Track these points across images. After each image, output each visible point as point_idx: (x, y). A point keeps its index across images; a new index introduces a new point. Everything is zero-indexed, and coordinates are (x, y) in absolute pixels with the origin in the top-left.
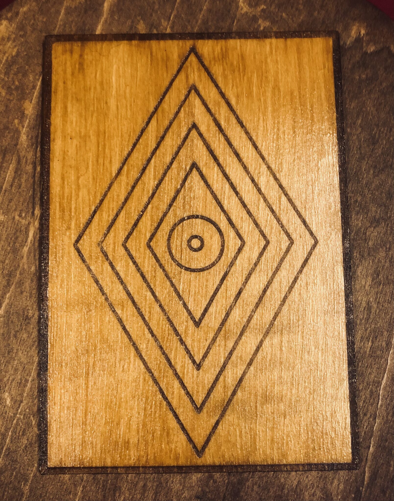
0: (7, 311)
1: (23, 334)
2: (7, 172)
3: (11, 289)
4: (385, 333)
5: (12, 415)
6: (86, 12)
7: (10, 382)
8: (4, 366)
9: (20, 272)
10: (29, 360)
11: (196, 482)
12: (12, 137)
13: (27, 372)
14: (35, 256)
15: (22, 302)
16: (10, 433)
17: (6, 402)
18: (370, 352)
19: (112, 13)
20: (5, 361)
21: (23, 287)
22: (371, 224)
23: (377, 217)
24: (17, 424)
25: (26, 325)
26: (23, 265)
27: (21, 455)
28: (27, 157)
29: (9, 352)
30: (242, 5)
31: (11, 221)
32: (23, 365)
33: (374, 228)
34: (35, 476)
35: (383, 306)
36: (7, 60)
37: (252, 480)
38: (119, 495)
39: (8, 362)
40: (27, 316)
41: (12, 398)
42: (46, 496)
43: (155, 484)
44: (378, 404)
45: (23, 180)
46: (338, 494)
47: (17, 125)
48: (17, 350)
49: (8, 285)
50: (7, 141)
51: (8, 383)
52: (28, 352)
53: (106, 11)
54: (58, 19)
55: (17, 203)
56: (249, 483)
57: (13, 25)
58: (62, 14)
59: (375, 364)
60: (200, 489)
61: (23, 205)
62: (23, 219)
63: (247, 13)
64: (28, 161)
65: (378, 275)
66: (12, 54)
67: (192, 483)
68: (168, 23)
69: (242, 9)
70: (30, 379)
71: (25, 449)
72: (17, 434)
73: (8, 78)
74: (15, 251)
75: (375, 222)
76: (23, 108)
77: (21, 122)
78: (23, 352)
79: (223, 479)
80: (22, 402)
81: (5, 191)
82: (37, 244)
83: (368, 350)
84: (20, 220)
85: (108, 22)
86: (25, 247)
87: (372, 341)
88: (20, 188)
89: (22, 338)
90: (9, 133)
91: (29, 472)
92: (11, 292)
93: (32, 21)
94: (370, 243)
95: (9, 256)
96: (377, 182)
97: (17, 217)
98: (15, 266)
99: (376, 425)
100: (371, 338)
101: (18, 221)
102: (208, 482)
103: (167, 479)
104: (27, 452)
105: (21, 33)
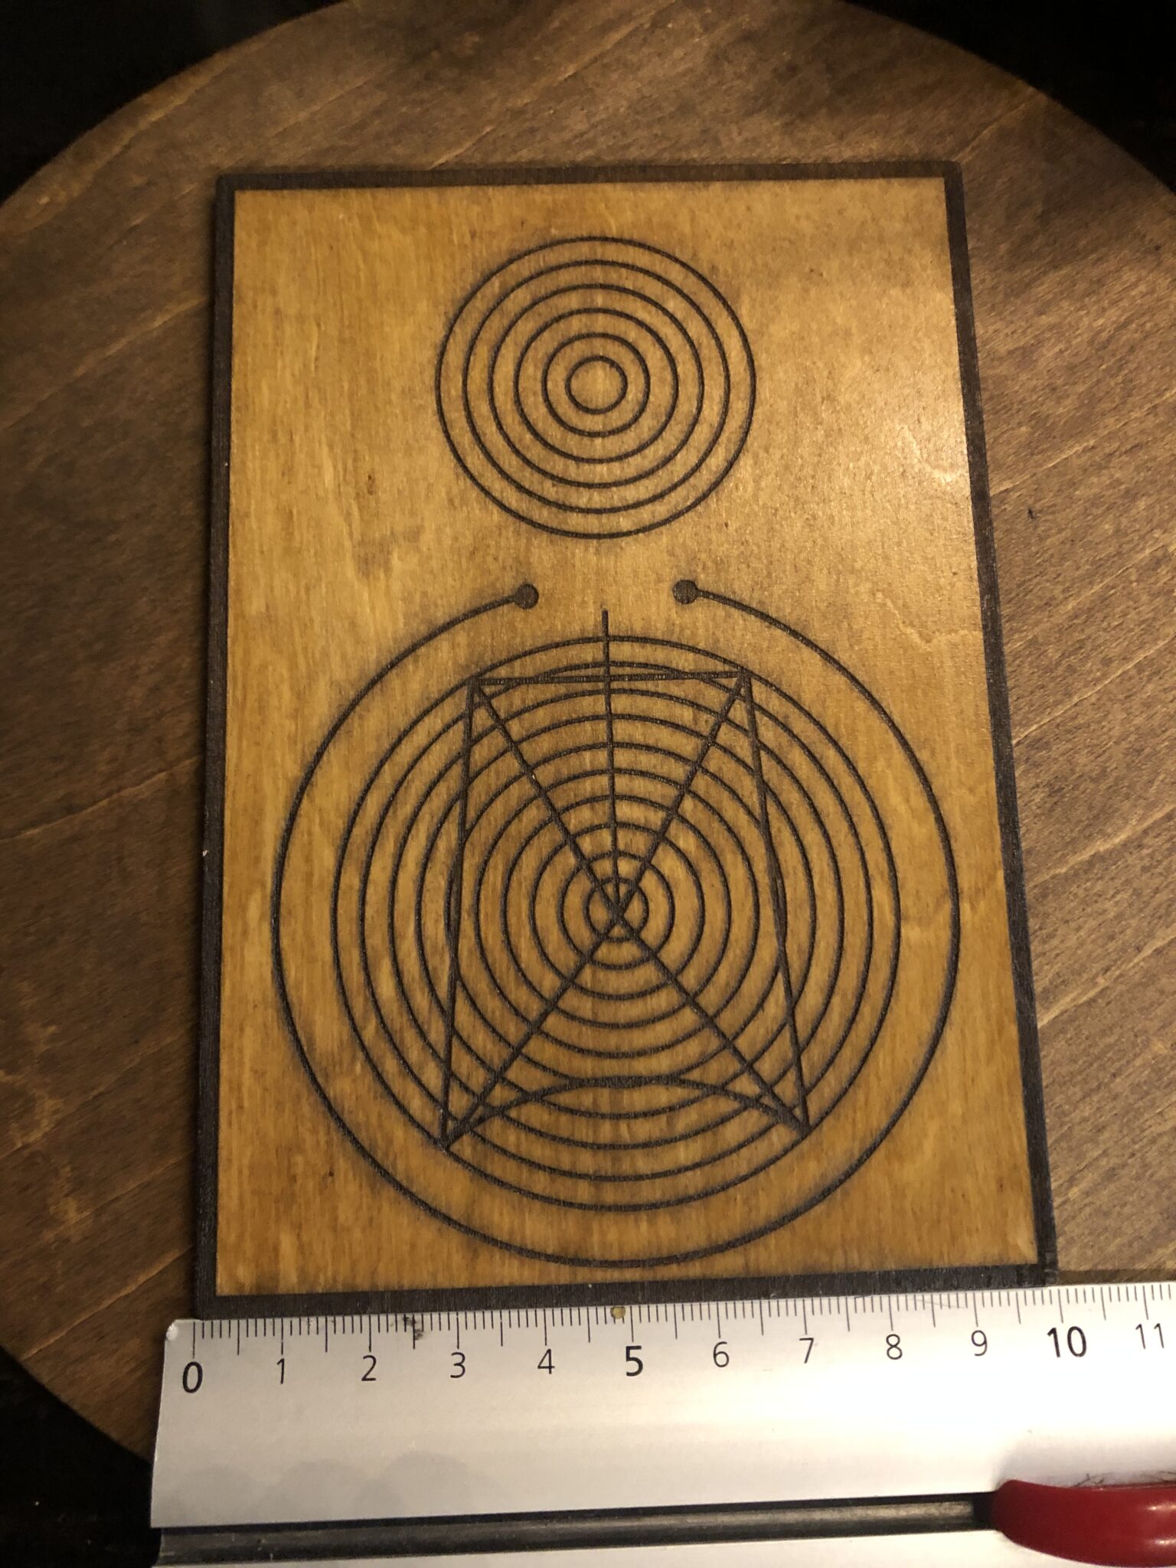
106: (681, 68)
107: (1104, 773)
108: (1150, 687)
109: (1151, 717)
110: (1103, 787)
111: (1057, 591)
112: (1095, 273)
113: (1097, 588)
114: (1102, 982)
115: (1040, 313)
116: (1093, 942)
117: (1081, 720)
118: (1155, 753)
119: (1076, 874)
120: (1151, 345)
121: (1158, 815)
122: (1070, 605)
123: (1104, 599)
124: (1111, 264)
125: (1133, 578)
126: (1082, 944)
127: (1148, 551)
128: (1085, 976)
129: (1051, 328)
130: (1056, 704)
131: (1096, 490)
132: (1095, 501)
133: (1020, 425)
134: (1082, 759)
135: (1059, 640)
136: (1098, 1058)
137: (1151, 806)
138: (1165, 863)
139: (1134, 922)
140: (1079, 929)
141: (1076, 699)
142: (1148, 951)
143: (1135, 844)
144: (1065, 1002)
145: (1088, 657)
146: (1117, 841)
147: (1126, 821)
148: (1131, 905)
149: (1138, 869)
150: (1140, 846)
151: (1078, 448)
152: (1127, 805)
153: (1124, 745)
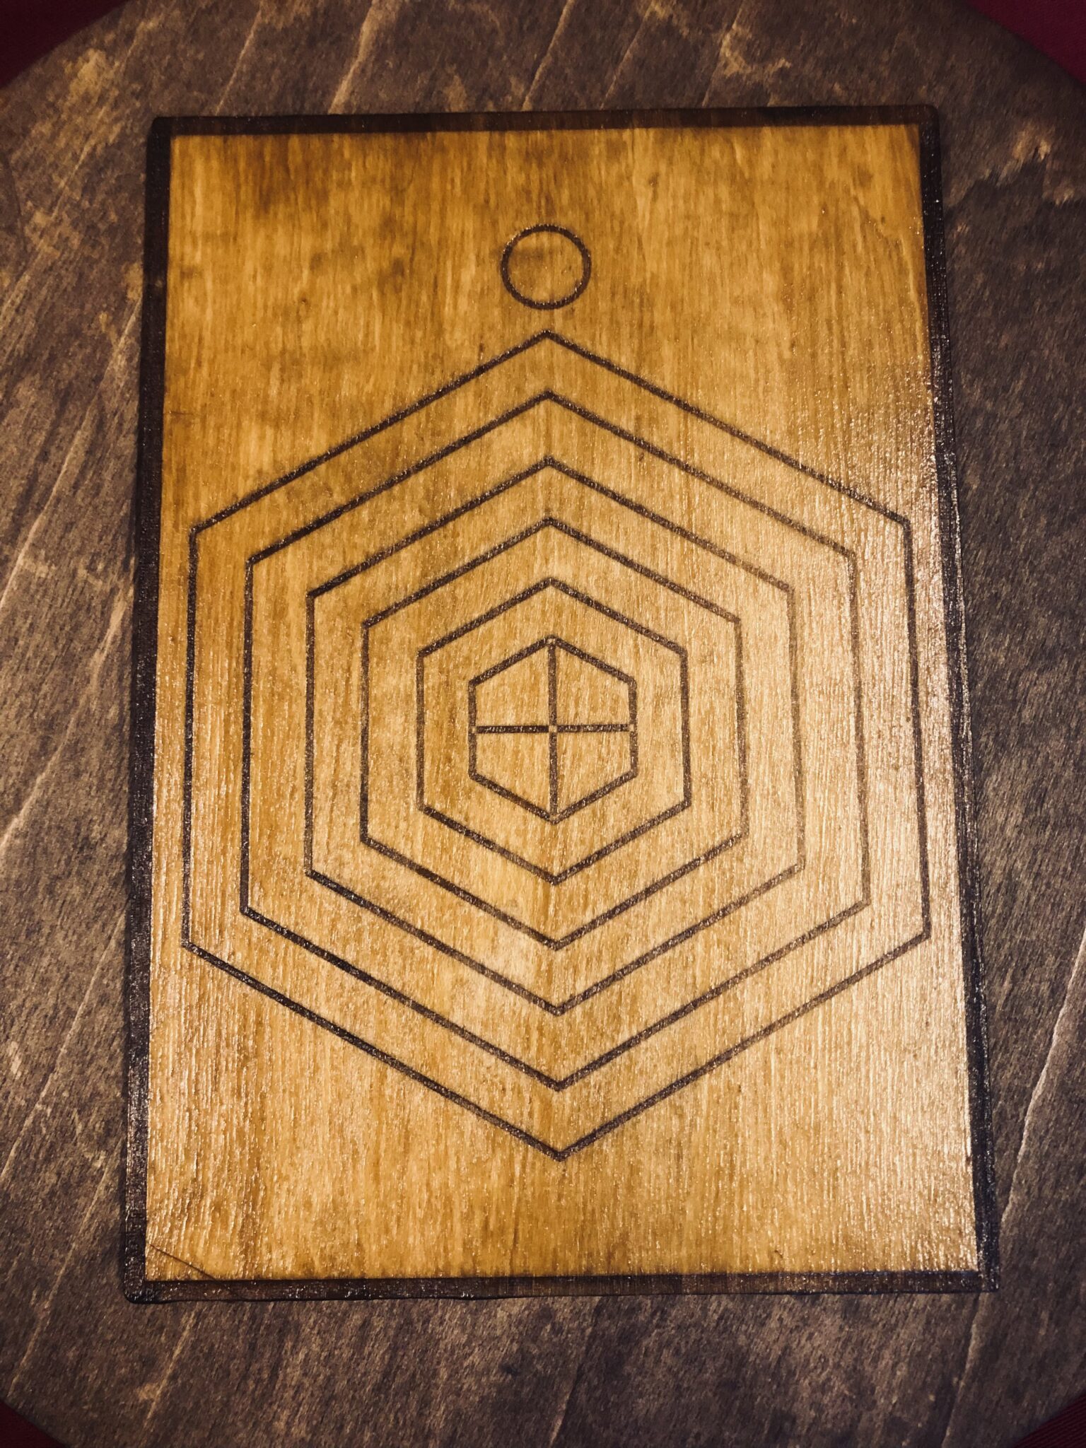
0: (35, 821)
1: (71, 887)
2: (66, 452)
3: (49, 764)
4: (1051, 959)
5: (23, 1103)
6: (312, 42)
7: (25, 1012)
8: (12, 967)
9: (79, 718)
10: (80, 959)
11: (506, 1326)
12: (88, 360)
13: (73, 990)
14: (120, 679)
15: (78, 801)
16: (12, 1154)
17: (9, 1066)
18: (1004, 1006)
19: (380, 49)
20: (18, 955)
21: (83, 760)
22: (1032, 660)
23: (1050, 644)
24: (35, 1129)
25: (81, 863)
26: (88, 700)
27: (36, 1213)
28: (122, 415)
29: (29, 934)
30: (728, 54)
31: (66, 581)
32: (63, 971)
33: (1040, 672)
34: (69, 1275)
35: (1048, 885)
36: (91, 155)
37: (660, 1334)
38: (294, 1347)
39: (25, 959)
40: (87, 838)
41: (28, 1057)
42: (95, 1331)
43: (393, 1324)
44: (1017, 1150)
45: (107, 476)
46: (890, 1392)
47: (103, 329)
48: (52, 927)
49: (44, 749)
50: (75, 367)
51: (19, 1015)
52: (80, 936)
53: (367, 46)
54: (237, 55)
55: (85, 533)
56: (649, 1342)
57: (117, 64)
58: (247, 44)
59: (1016, 1042)
60: (515, 1347)
61: (101, 540)
62: (97, 577)
63: (738, 76)
64: (126, 426)
65: (1041, 801)
66: (106, 139)
67: (494, 1328)
68: (528, 89)
69: (726, 66)
70: (80, 1010)
71: (50, 1199)
72: (32, 1158)
73: (91, 202)
74: (70, 661)
75: (1044, 657)
76: (123, 284)
77: (117, 319)
78: (66, 936)
79: (580, 1324)
80: (52, 1069)
81: (58, 500)
82: (128, 647)
83: (1001, 1002)
84: (91, 580)
85: (369, 74)
86: (96, 655)
87: (1013, 977)
88: (97, 494)
89: (69, 898)
90: (80, 346)
91: (56, 1263)
92: (48, 770)
93: (168, 57)
94: (1027, 714)
95: (52, 675)
96: (1055, 549)
97: (82, 573)
98: (65, 702)
99: (1008, 1209)
100: (1010, 971)
101: (86, 582)
102: (538, 1329)
103: (427, 1311)
104: (53, 1209)
105: (136, 87)
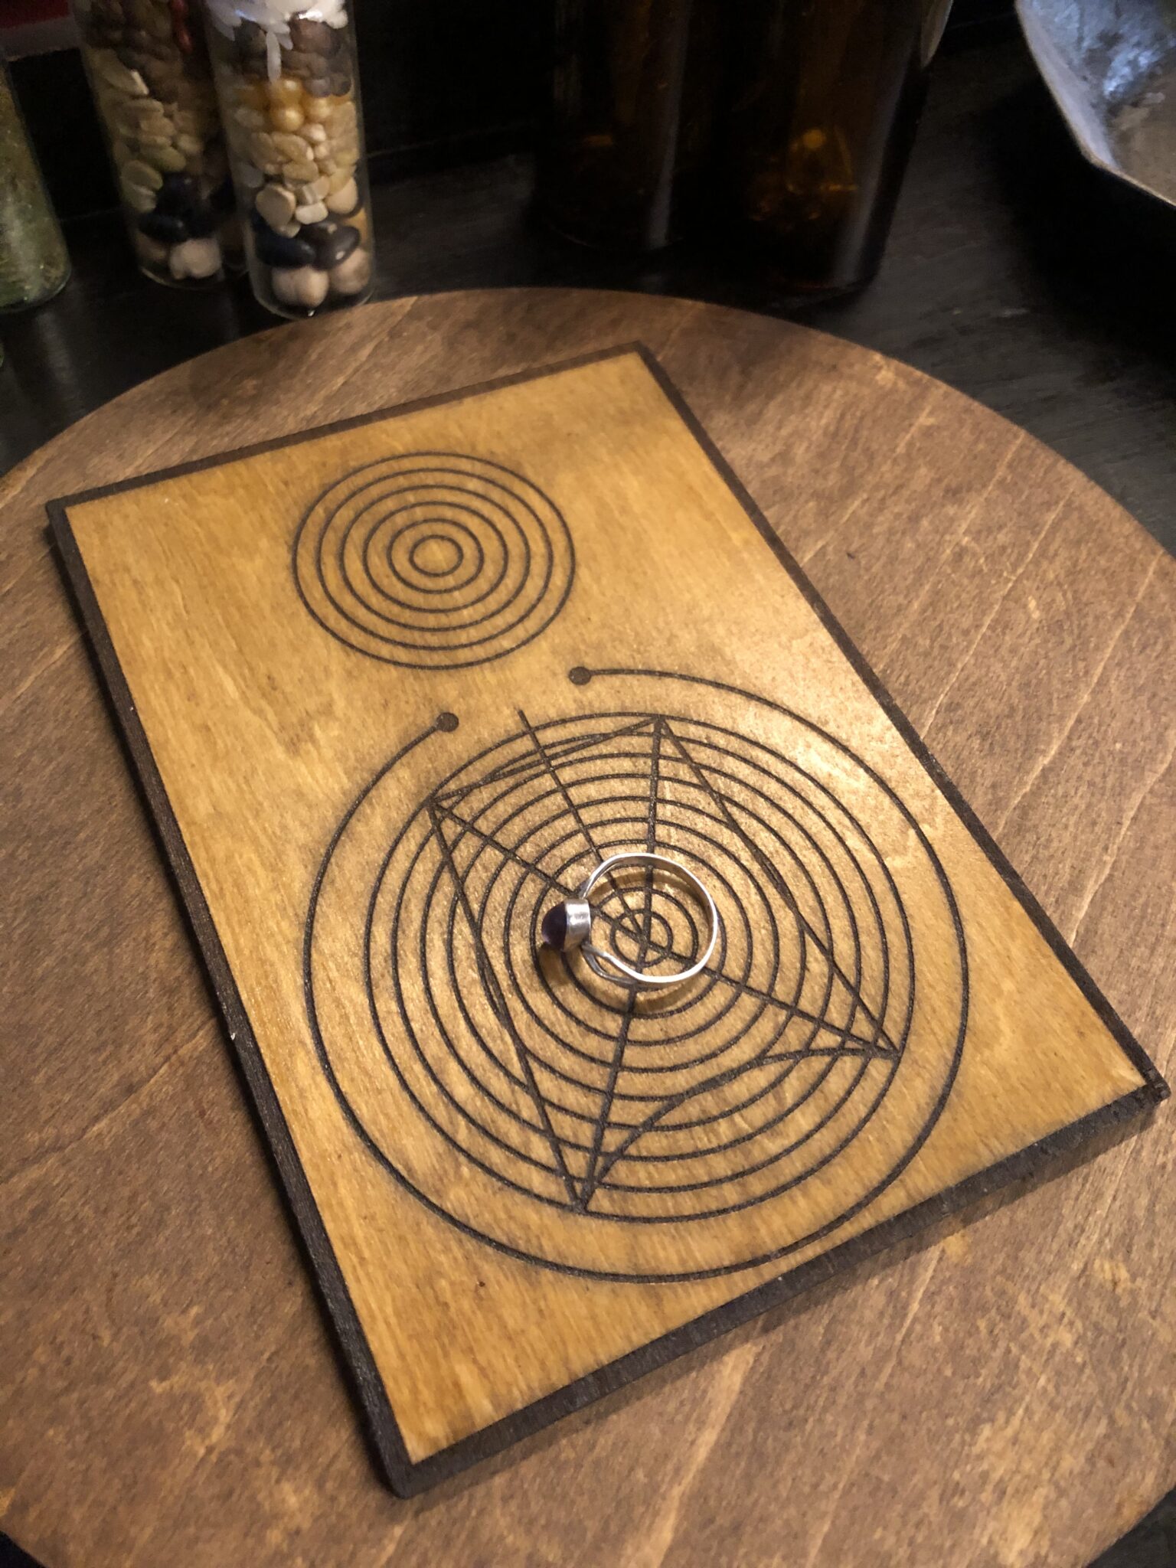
106: (428, 356)
107: (1013, 709)
108: (1007, 638)
109: (1021, 658)
110: (1018, 718)
111: (901, 599)
112: (802, 392)
113: (927, 587)
114: (1109, 859)
115: (779, 428)
116: (1083, 832)
117: (972, 680)
118: (1040, 681)
119: (1039, 788)
120: (868, 422)
121: (1071, 723)
122: (916, 605)
123: (937, 594)
124: (809, 384)
125: (949, 571)
126: (1075, 838)
127: (948, 551)
128: (1094, 860)
129: (791, 435)
130: (948, 673)
131: (886, 526)
132: (891, 532)
133: (807, 502)
134: (991, 705)
135: (922, 631)
136: (1143, 917)
137: (1062, 718)
138: (1097, 755)
139: (1103, 805)
140: (1066, 827)
141: (960, 666)
142: (1127, 823)
143: (1067, 750)
144: (1091, 888)
145: (950, 635)
146: (1053, 753)
147: (1051, 737)
148: (1093, 795)
149: (1081, 766)
150: (1072, 750)
151: (857, 503)
152: (1043, 725)
153: (1014, 684)
